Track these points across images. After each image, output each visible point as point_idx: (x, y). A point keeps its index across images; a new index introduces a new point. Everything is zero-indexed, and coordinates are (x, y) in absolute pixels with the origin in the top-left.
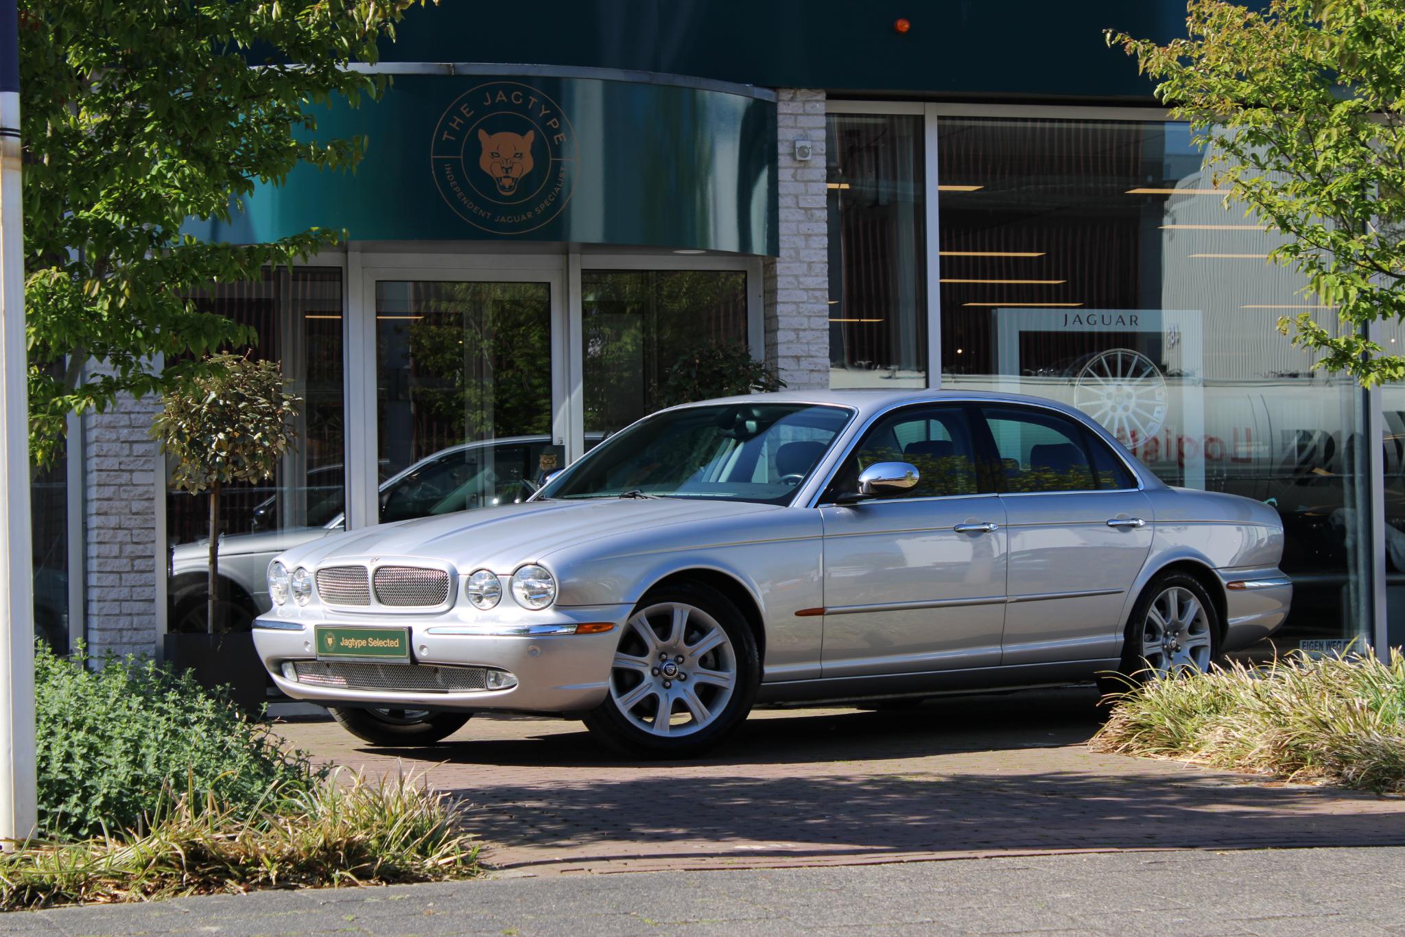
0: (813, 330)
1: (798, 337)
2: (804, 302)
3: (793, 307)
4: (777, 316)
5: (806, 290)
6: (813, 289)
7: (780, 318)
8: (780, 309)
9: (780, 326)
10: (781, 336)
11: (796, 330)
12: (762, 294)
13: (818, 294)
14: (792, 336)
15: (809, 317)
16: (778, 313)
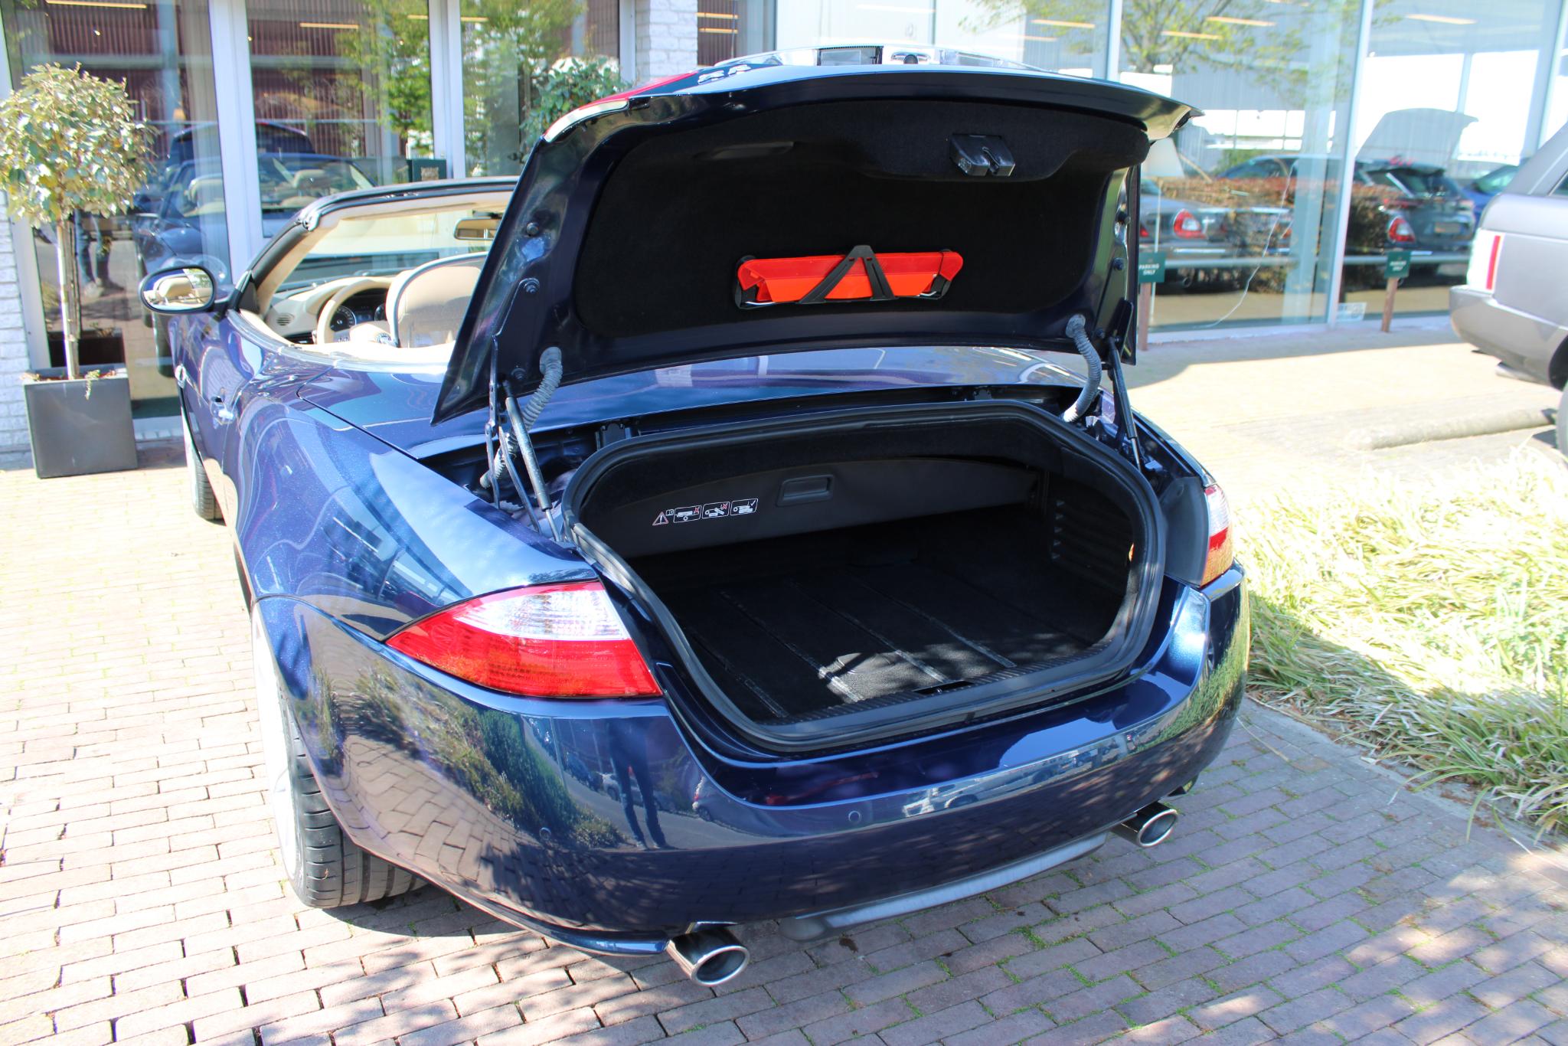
0: (682, 50)
1: (668, 58)
2: (674, 24)
3: (664, 28)
4: (648, 37)
5: (678, 12)
6: (684, 12)
7: (652, 39)
8: (653, 29)
9: (653, 46)
10: (653, 56)
11: (667, 51)
12: (633, 14)
13: (688, 16)
14: (663, 56)
15: (679, 39)
16: (651, 33)
